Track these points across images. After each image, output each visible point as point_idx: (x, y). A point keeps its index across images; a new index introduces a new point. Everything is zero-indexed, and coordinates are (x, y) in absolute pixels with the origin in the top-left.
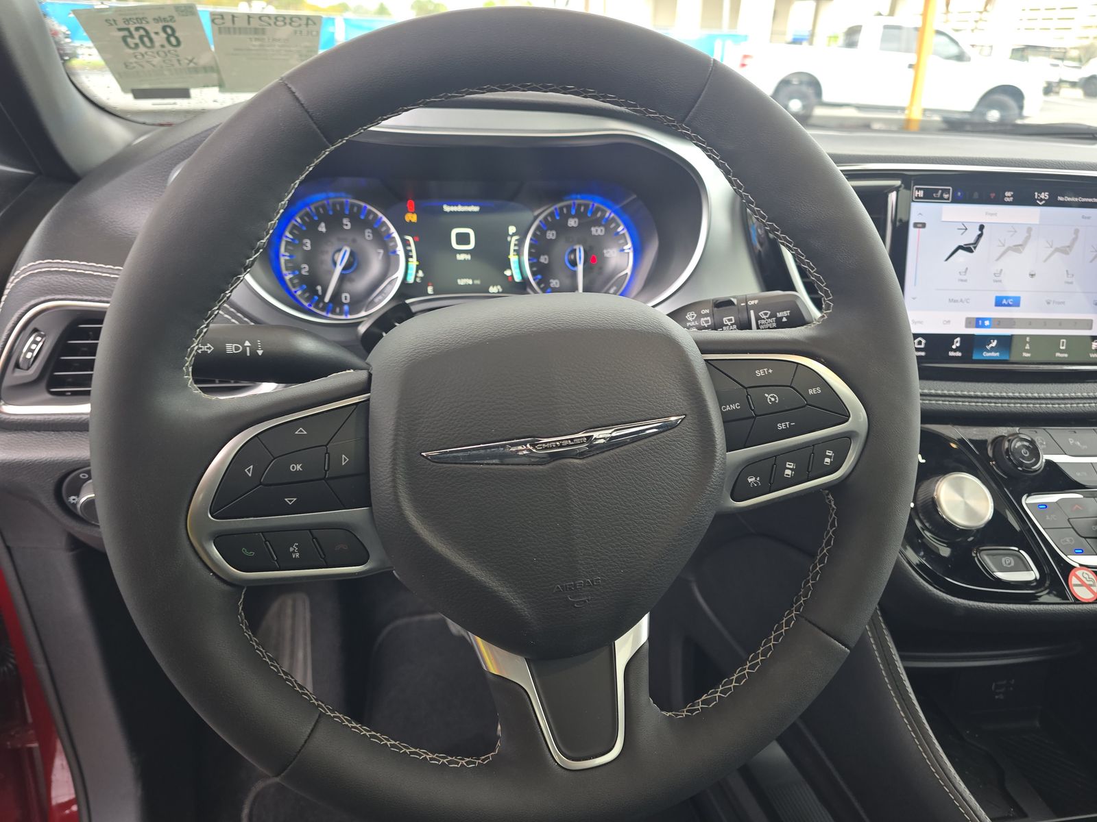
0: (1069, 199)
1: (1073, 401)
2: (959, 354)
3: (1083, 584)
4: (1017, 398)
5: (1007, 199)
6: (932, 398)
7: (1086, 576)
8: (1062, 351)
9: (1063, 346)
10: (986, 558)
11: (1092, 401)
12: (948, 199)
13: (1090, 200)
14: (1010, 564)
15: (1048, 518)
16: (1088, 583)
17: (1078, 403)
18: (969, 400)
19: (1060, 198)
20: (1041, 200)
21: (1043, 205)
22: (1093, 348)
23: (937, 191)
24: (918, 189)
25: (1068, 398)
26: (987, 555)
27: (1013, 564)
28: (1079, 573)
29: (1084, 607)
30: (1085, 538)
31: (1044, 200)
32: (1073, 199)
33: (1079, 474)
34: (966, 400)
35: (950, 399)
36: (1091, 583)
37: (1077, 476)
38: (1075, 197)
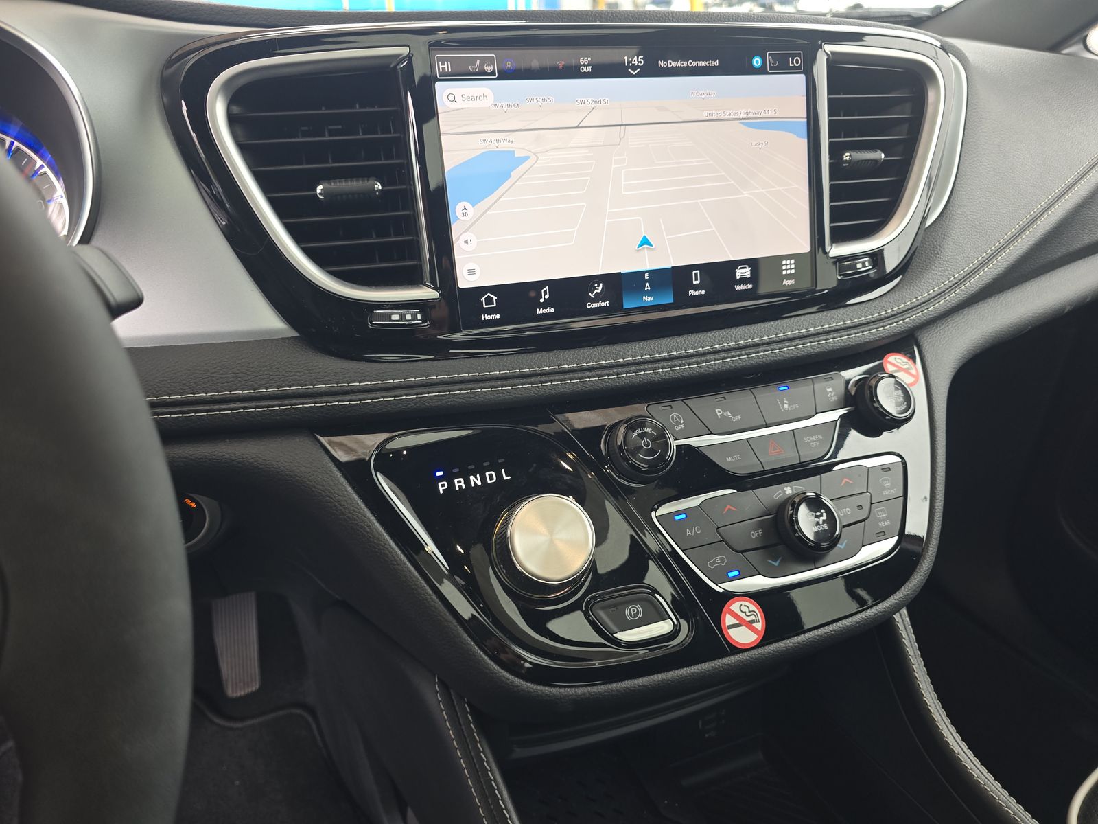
0: (674, 64)
1: (717, 356)
2: (550, 310)
3: (741, 623)
4: (639, 363)
5: (584, 70)
6: (516, 381)
7: (744, 609)
8: (696, 288)
9: (696, 279)
10: (602, 614)
11: (743, 352)
12: (493, 73)
13: (704, 64)
14: (636, 615)
15: (688, 533)
16: (748, 619)
17: (725, 358)
18: (571, 375)
19: (662, 64)
20: (634, 68)
21: (637, 76)
22: (738, 278)
23: (473, 60)
24: (442, 60)
25: (709, 353)
26: (603, 608)
27: (641, 614)
28: (735, 606)
29: (746, 655)
30: (742, 552)
31: (638, 66)
32: (680, 64)
33: (729, 459)
34: (567, 376)
35: (542, 379)
36: (752, 618)
37: (729, 463)
38: (683, 60)
